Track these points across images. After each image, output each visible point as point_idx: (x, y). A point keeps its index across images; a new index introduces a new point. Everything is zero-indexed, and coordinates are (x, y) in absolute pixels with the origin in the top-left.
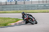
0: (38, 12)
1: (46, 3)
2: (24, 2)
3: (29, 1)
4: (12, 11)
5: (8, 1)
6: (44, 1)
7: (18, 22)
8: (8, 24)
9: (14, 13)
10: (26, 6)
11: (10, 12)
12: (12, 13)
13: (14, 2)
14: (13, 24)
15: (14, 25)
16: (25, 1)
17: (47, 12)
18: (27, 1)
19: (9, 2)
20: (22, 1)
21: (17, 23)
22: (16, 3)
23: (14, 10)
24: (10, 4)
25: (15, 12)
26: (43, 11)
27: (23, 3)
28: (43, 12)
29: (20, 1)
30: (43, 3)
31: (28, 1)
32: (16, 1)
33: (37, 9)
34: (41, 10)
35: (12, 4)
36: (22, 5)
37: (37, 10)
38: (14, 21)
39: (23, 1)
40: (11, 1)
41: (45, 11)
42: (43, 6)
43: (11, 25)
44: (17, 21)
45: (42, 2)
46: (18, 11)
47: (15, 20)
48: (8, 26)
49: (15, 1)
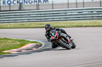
0: (65, 25)
1: (84, 7)
2: (37, 5)
3: (47, 2)
4: (13, 24)
5: (4, 3)
6: (80, 3)
7: (24, 47)
8: (4, 52)
9: (16, 28)
10: (40, 14)
11: (9, 26)
12: (13, 28)
13: (16, 4)
14: (14, 51)
15: (16, 52)
16: (40, 3)
17: (86, 26)
18: (42, 3)
19: (7, 4)
20: (33, 3)
21: (24, 49)
22: (20, 8)
23: (15, 21)
24: (8, 9)
25: (17, 26)
26: (76, 25)
27: (35, 8)
28: (76, 27)
29: (28, 4)
30: (77, 7)
31: (45, 3)
32: (20, 3)
33: (64, 19)
34: (73, 21)
35: (11, 9)
36: (33, 12)
37: (64, 21)
38: (17, 45)
39: (35, 3)
40: (9, 2)
41: (81, 24)
42: (77, 13)
43: (10, 53)
44: (23, 45)
45: (75, 6)
46: (24, 23)
47: (18, 43)
48: (4, 55)
49: (18, 2)
